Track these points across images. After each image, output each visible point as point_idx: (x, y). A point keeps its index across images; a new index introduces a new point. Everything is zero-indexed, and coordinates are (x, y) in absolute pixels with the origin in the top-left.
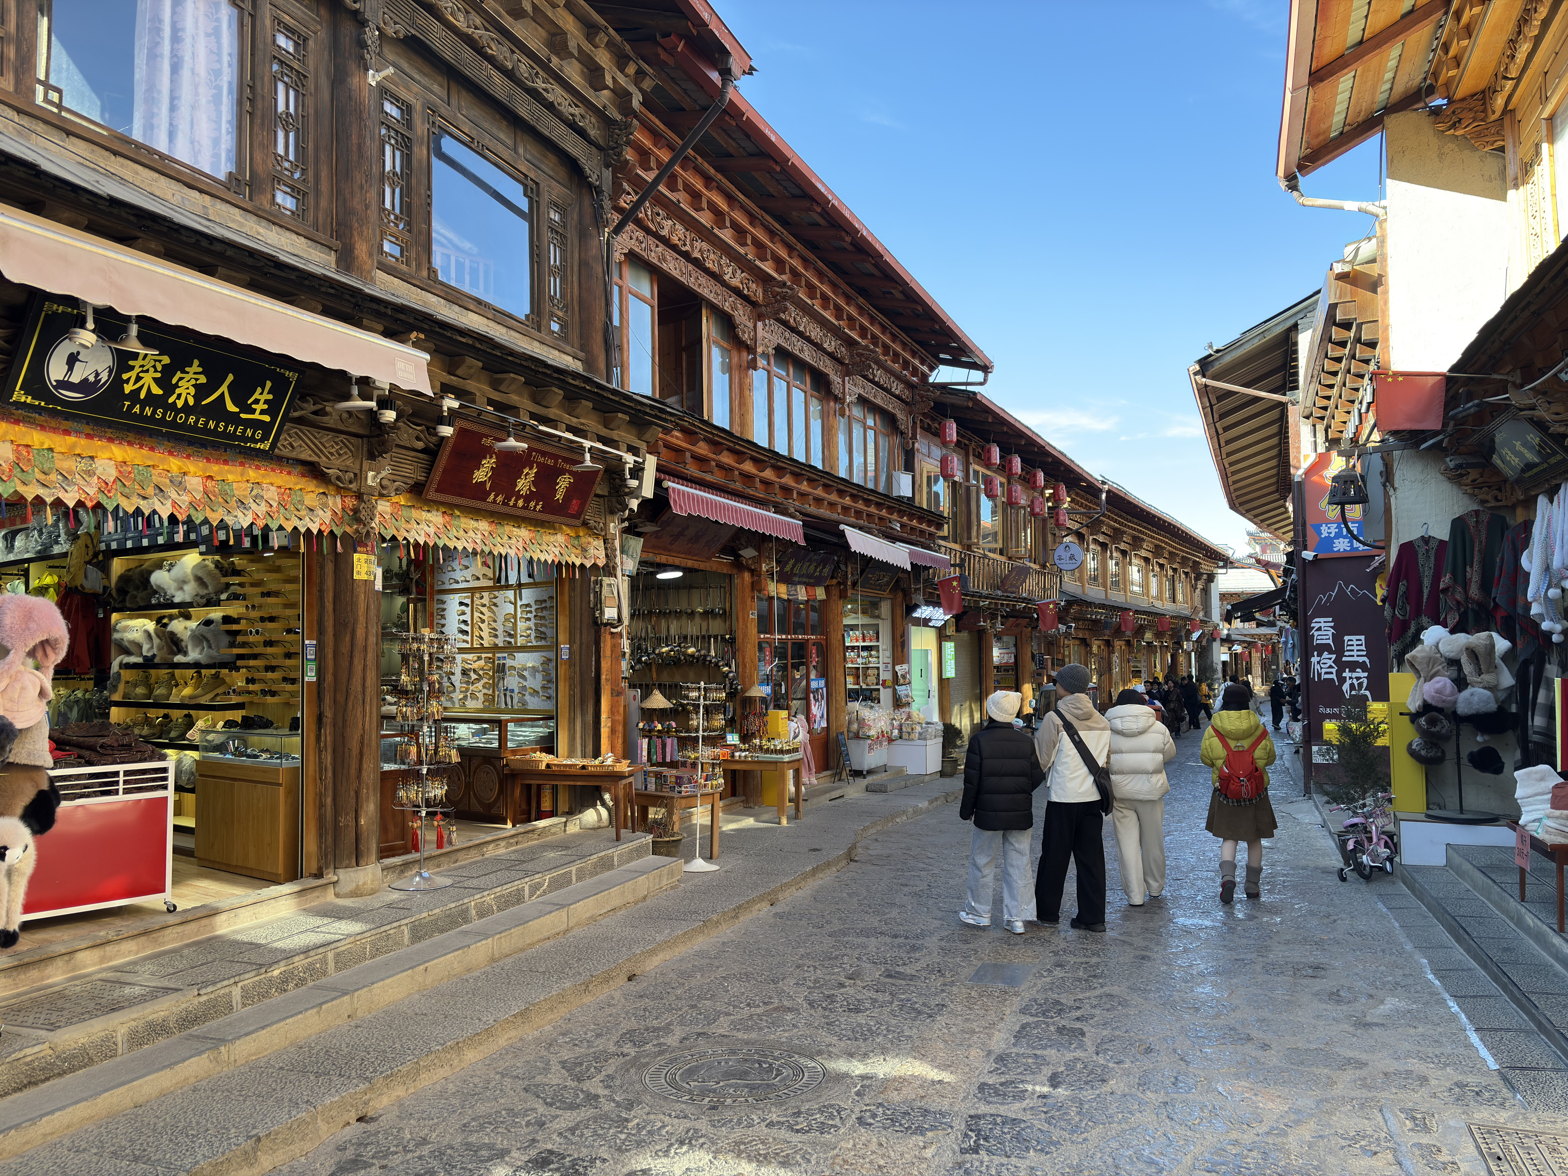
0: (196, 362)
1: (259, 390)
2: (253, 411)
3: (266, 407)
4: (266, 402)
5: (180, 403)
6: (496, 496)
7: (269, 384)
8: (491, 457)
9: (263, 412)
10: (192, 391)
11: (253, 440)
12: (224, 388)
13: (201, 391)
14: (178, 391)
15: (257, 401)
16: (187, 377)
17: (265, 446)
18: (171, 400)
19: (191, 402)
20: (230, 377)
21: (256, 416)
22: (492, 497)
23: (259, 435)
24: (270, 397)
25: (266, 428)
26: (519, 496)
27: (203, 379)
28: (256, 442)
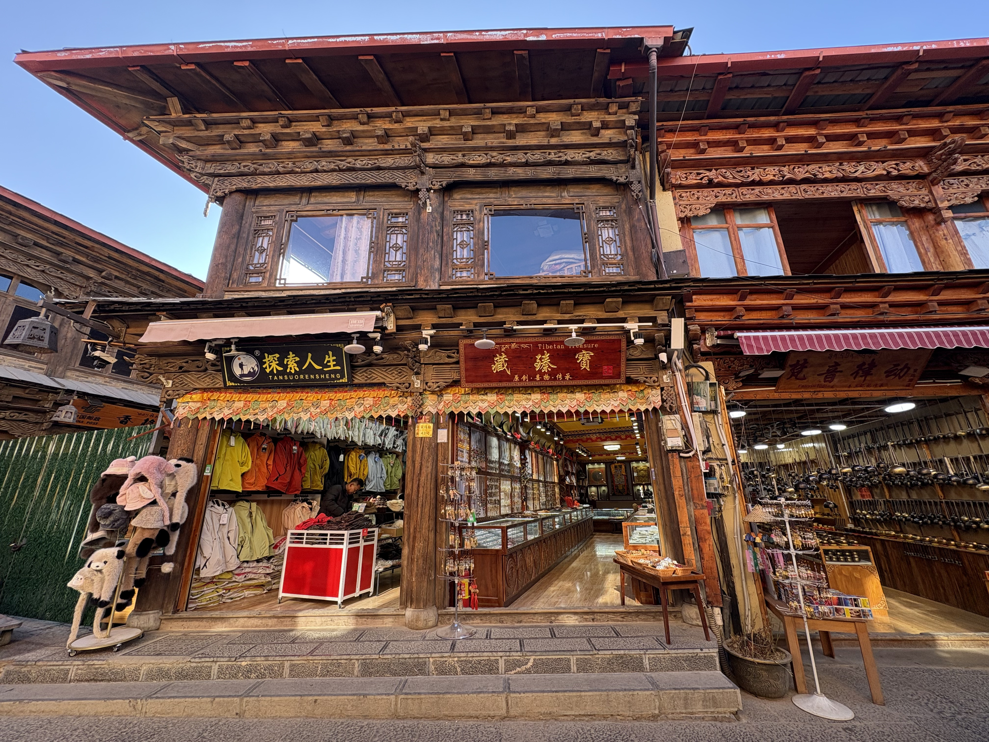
0: (291, 353)
1: (327, 356)
2: (330, 366)
3: (335, 363)
4: (333, 361)
5: (293, 371)
6: (520, 377)
7: (330, 353)
8: (501, 355)
9: (334, 366)
10: (296, 365)
11: (336, 378)
12: (309, 360)
13: (300, 364)
14: (289, 366)
15: (329, 362)
16: (290, 360)
17: (345, 380)
18: (288, 371)
19: (297, 369)
20: (310, 355)
21: (332, 368)
22: (517, 378)
23: (338, 376)
24: (335, 358)
25: (341, 372)
26: (542, 374)
27: (297, 359)
28: (339, 379)
